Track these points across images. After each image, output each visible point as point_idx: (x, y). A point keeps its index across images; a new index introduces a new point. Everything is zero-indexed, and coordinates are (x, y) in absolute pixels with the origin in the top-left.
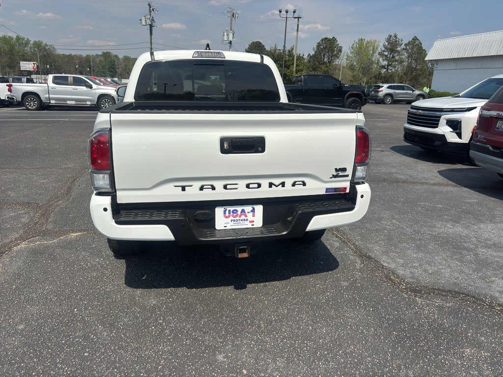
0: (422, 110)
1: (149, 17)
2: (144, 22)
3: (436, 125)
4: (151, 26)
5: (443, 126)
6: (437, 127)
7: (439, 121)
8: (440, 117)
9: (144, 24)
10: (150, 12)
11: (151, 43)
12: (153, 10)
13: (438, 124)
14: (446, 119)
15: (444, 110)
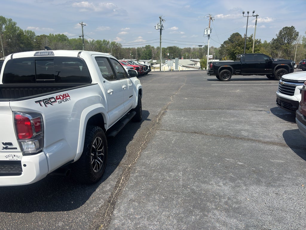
0: (285, 81)
1: (160, 24)
2: (157, 28)
3: (292, 94)
4: (161, 30)
5: (298, 94)
6: (293, 95)
7: (294, 90)
8: (295, 87)
9: (157, 29)
10: (161, 22)
11: (161, 39)
12: (163, 20)
13: (294, 93)
14: (300, 89)
15: (299, 82)
